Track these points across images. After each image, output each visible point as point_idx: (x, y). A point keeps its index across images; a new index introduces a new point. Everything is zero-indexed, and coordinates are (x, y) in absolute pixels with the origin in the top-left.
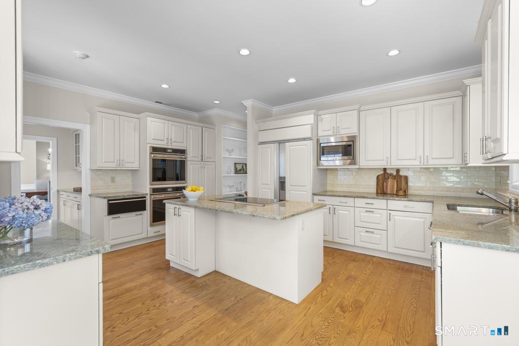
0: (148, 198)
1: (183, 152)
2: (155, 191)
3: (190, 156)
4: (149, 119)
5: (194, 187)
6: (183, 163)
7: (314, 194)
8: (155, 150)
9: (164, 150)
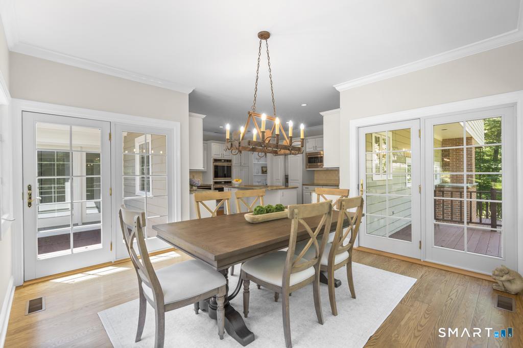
0: (212, 186)
1: (229, 161)
2: (216, 183)
3: (234, 163)
4: (212, 144)
5: (237, 180)
6: (229, 168)
7: (303, 185)
8: (216, 160)
9: (220, 160)
